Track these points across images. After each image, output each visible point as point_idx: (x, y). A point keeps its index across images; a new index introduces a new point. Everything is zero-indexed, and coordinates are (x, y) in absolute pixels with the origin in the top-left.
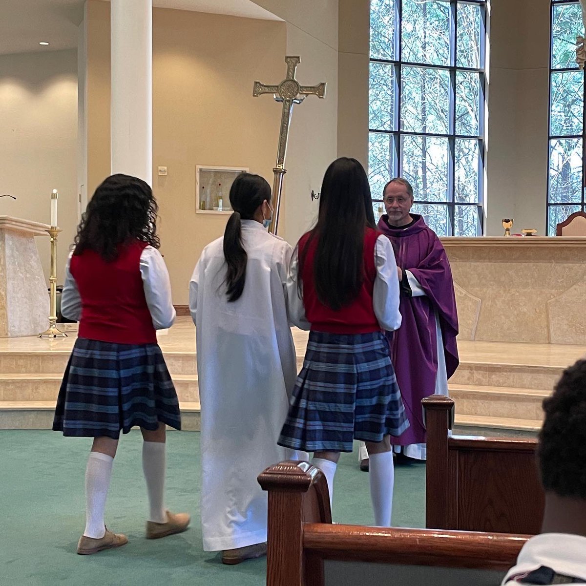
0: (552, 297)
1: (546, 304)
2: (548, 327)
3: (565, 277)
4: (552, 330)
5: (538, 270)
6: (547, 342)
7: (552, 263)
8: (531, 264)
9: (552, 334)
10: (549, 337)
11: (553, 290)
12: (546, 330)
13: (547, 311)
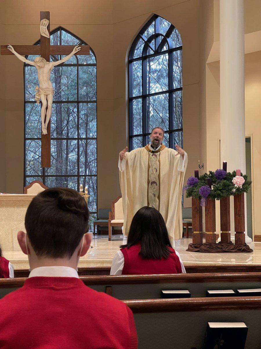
0: (15, 226)
1: (12, 230)
2: (12, 242)
3: (21, 215)
4: (14, 244)
5: (8, 212)
6: (12, 250)
7: (15, 208)
8: (4, 209)
9: (14, 246)
10: (13, 247)
11: (16, 223)
12: (11, 244)
13: (12, 234)
